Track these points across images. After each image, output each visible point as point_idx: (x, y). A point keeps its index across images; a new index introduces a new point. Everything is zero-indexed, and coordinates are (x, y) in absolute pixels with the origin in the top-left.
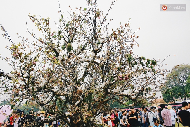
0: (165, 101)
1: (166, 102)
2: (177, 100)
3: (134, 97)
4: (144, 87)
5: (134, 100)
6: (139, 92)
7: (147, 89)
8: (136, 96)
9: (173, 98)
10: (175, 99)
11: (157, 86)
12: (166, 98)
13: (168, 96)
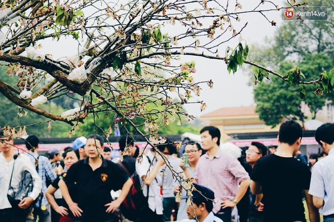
0: (261, 118)
1: (268, 124)
2: (314, 118)
3: (78, 74)
4: (135, 28)
5: (79, 88)
6: (107, 49)
7: (145, 38)
8: (89, 71)
9: (298, 105)
10: (305, 109)
11: (196, 26)
12: (267, 105)
13: (279, 98)
